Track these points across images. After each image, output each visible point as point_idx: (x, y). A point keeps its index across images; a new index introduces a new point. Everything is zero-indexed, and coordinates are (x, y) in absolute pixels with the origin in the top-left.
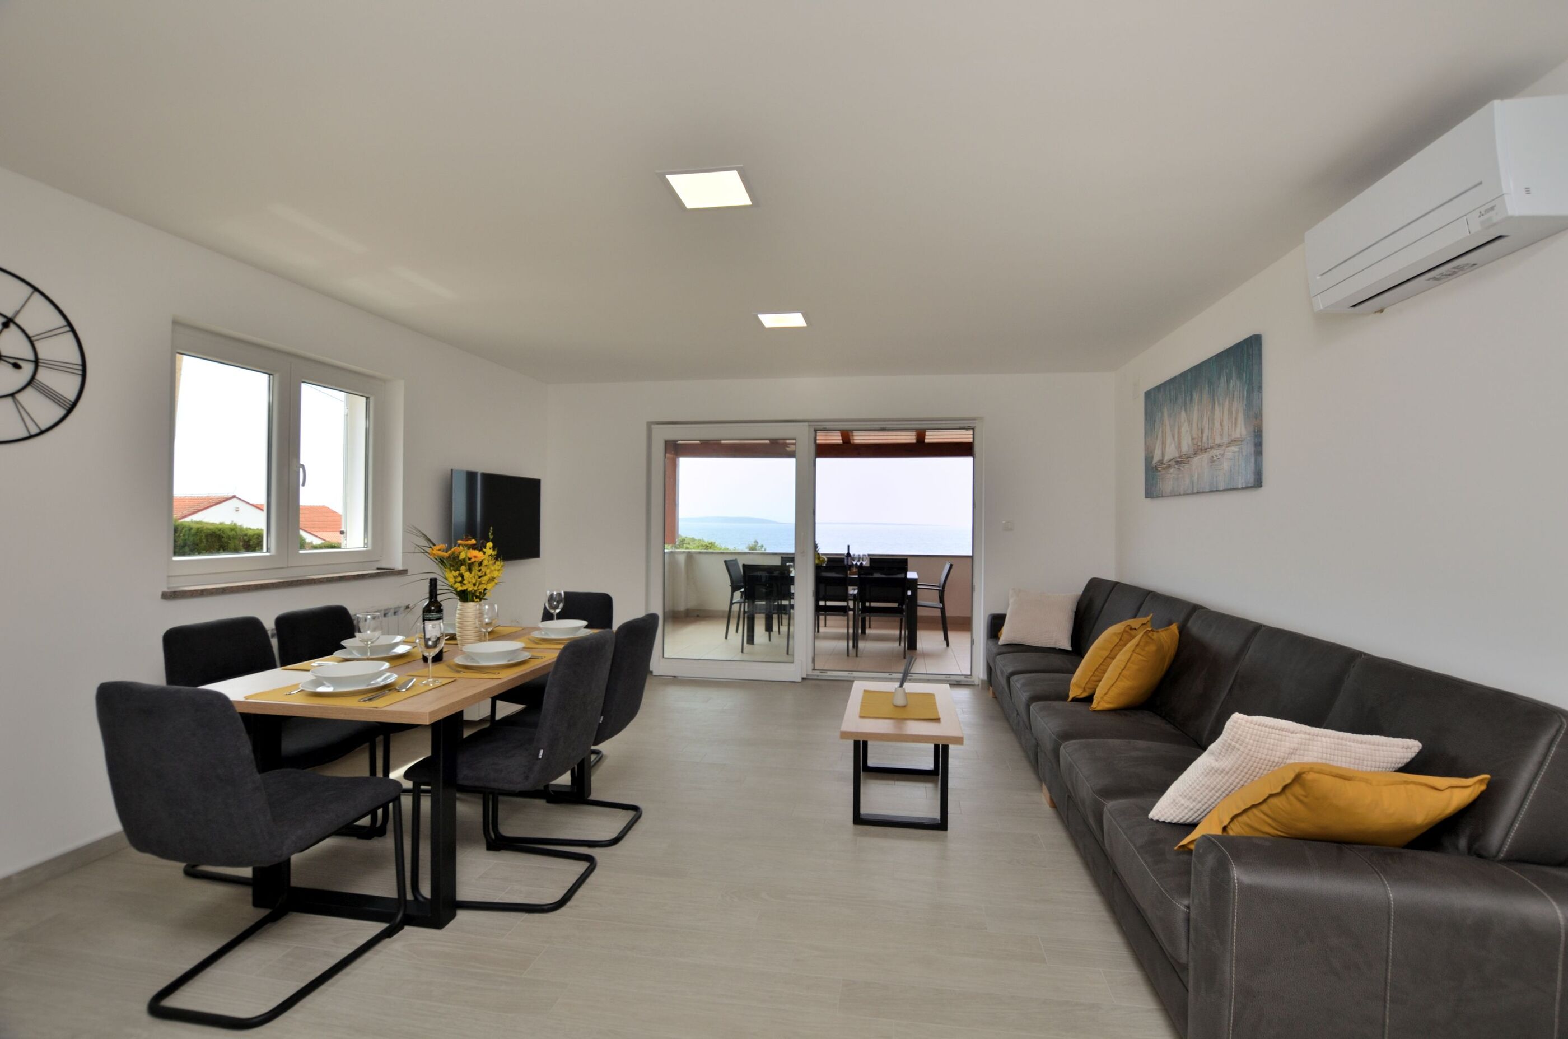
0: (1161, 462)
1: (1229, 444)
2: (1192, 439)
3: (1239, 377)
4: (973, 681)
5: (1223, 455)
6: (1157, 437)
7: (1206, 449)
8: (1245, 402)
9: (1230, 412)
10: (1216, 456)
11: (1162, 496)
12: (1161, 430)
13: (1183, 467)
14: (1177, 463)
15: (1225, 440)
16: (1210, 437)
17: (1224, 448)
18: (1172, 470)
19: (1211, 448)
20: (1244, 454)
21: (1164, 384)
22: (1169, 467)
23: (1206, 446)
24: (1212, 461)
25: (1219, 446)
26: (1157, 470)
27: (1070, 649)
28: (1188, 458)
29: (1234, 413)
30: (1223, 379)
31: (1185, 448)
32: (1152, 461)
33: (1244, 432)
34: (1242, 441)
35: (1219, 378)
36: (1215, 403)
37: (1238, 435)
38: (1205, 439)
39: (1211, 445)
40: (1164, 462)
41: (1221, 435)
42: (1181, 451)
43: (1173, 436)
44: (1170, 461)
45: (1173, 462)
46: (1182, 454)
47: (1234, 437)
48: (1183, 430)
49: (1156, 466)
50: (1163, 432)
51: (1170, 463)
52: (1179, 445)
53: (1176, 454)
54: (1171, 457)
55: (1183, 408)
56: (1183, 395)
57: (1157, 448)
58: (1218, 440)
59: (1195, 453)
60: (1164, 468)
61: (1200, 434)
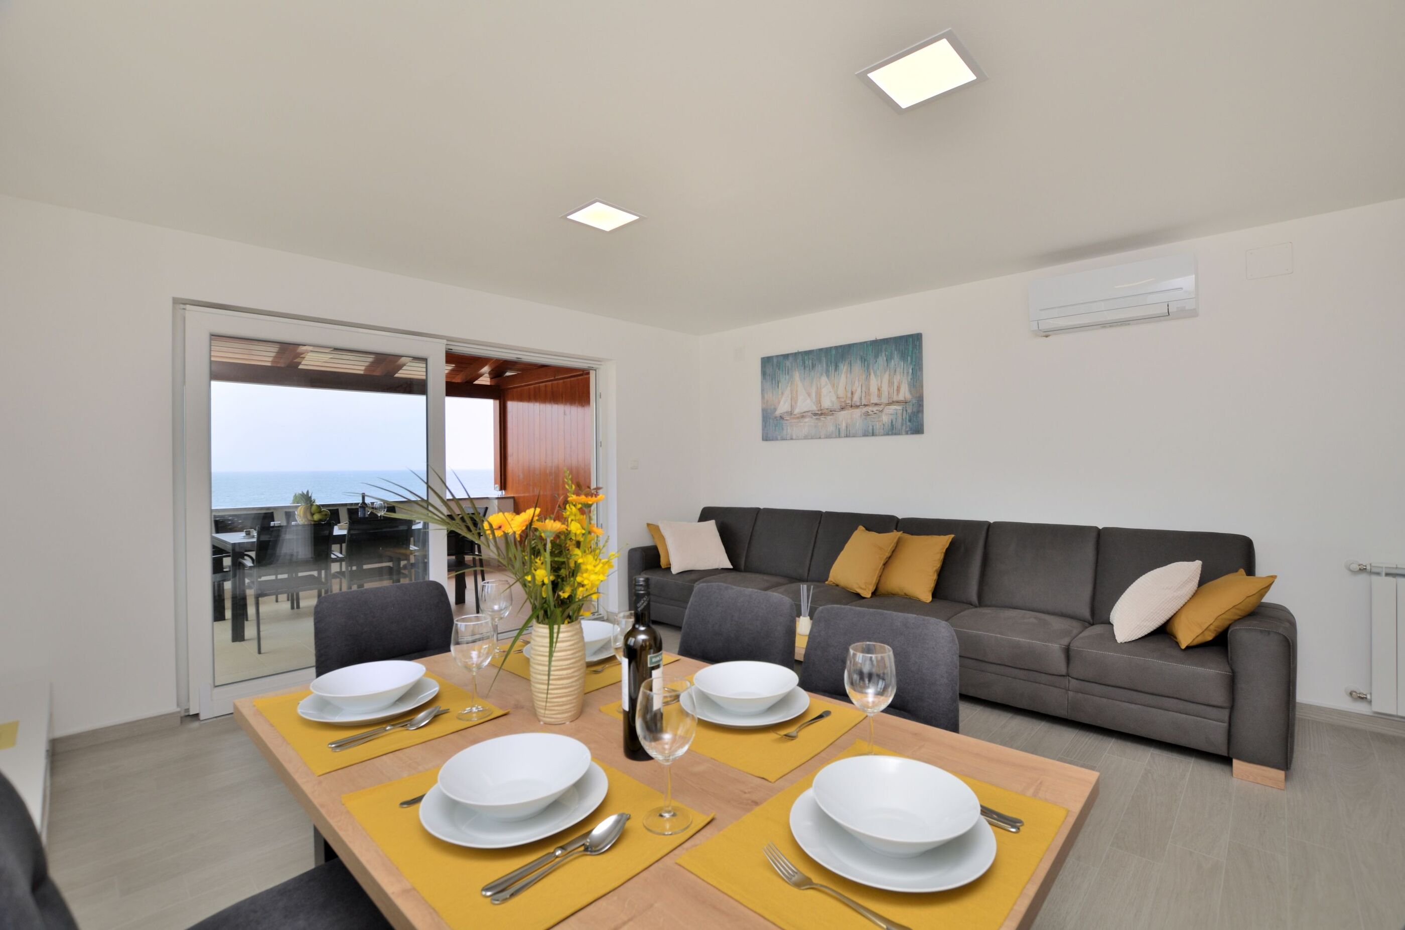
0: (791, 413)
1: (889, 404)
2: (838, 398)
3: (903, 357)
5: (881, 411)
6: (782, 393)
7: (859, 406)
8: (910, 377)
9: (891, 383)
10: (873, 411)
11: (792, 439)
12: (789, 388)
13: (825, 418)
14: (815, 414)
15: (884, 400)
16: (863, 398)
17: (882, 406)
18: (807, 420)
19: (865, 405)
20: (909, 411)
21: (796, 355)
22: (803, 417)
23: (858, 404)
24: (867, 414)
25: (876, 404)
26: (783, 419)
28: (831, 411)
29: (896, 383)
30: (882, 359)
31: (827, 403)
32: (775, 411)
33: (908, 396)
34: (906, 403)
35: (876, 357)
36: (870, 375)
37: (901, 397)
38: (856, 398)
39: (866, 403)
40: (795, 413)
41: (879, 396)
42: (821, 406)
43: (809, 395)
44: (804, 412)
45: (809, 414)
46: (822, 408)
47: (895, 398)
48: (824, 391)
49: (780, 416)
50: (792, 391)
51: (804, 414)
52: (819, 402)
53: (814, 408)
54: (805, 410)
55: (824, 374)
56: (825, 365)
57: (782, 403)
58: (875, 400)
59: (842, 409)
60: (794, 418)
61: (849, 395)
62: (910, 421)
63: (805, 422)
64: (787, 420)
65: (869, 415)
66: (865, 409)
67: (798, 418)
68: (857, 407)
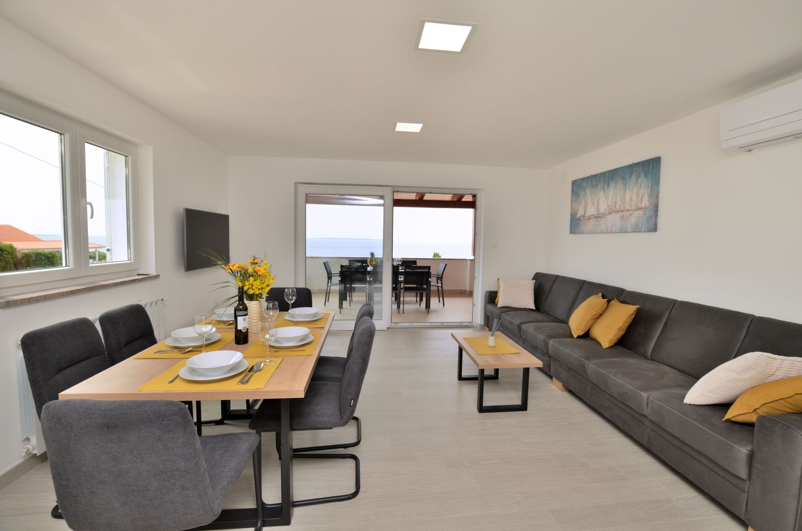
0: (583, 216)
1: (636, 210)
2: (608, 206)
3: (646, 176)
4: (474, 325)
5: (631, 215)
6: (581, 204)
7: (619, 211)
8: (649, 190)
9: (638, 194)
10: (626, 215)
11: (583, 233)
12: (584, 200)
13: (600, 219)
14: (596, 217)
15: (633, 207)
16: (621, 205)
17: (632, 212)
18: (591, 221)
19: (622, 211)
20: (647, 215)
21: (588, 178)
22: (589, 219)
23: (618, 210)
24: (623, 217)
25: (628, 210)
26: (580, 220)
27: (535, 308)
28: (604, 215)
29: (640, 195)
30: (634, 178)
31: (602, 210)
32: (576, 215)
33: (647, 204)
34: (646, 209)
35: (631, 176)
36: (626, 189)
37: (643, 205)
38: (618, 206)
39: (623, 210)
40: (586, 216)
41: (630, 205)
42: (599, 212)
43: (593, 204)
44: (590, 216)
45: (593, 217)
46: (600, 213)
47: (639, 206)
48: (601, 201)
49: (579, 218)
50: (585, 202)
51: (590, 217)
52: (598, 209)
53: (595, 213)
54: (591, 214)
55: (602, 190)
56: (602, 184)
57: (580, 209)
58: (628, 207)
59: (610, 213)
60: (585, 220)
61: (614, 204)
62: (647, 222)
63: (591, 222)
64: (582, 221)
65: (624, 218)
66: (622, 214)
67: (587, 219)
68: (618, 212)
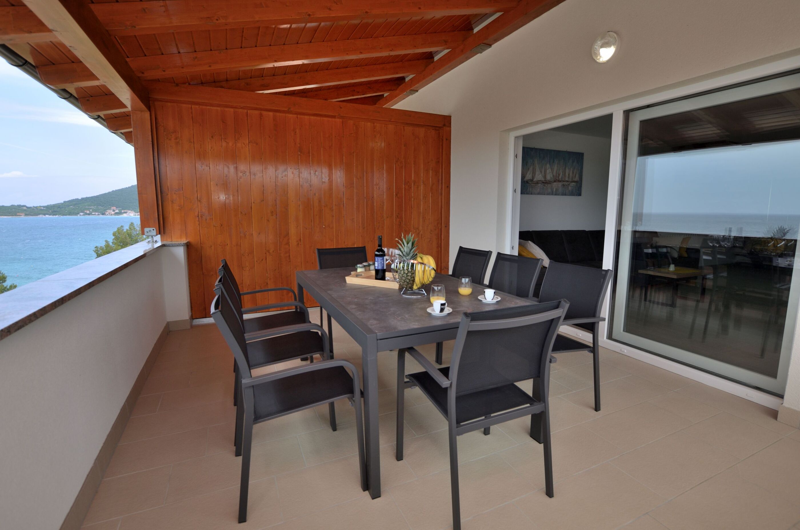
0: (532, 180)
1: (572, 182)
2: (553, 176)
5: (569, 185)
6: (528, 169)
9: (573, 173)
11: (532, 194)
12: (532, 167)
13: (547, 185)
14: (543, 183)
15: (570, 180)
16: (563, 177)
17: (569, 182)
20: (578, 186)
21: (535, 149)
23: (561, 180)
24: (563, 185)
25: (567, 181)
26: (528, 183)
28: (550, 182)
29: (575, 173)
30: (571, 161)
31: (548, 178)
32: (526, 178)
34: (577, 182)
36: (566, 167)
37: (576, 180)
38: (560, 177)
39: (564, 180)
40: (534, 181)
41: (569, 177)
42: (546, 179)
43: (541, 172)
44: (538, 181)
45: (541, 182)
46: (546, 180)
47: (574, 180)
48: (548, 171)
49: (527, 181)
50: (533, 169)
51: (538, 182)
52: (545, 177)
53: (543, 179)
54: (539, 179)
55: (548, 163)
56: (549, 158)
57: (528, 173)
58: (567, 179)
59: (555, 181)
60: (533, 183)
61: (558, 175)
62: (578, 190)
63: (539, 186)
64: (530, 184)
65: (565, 186)
66: (563, 183)
67: (535, 183)
68: (560, 181)
